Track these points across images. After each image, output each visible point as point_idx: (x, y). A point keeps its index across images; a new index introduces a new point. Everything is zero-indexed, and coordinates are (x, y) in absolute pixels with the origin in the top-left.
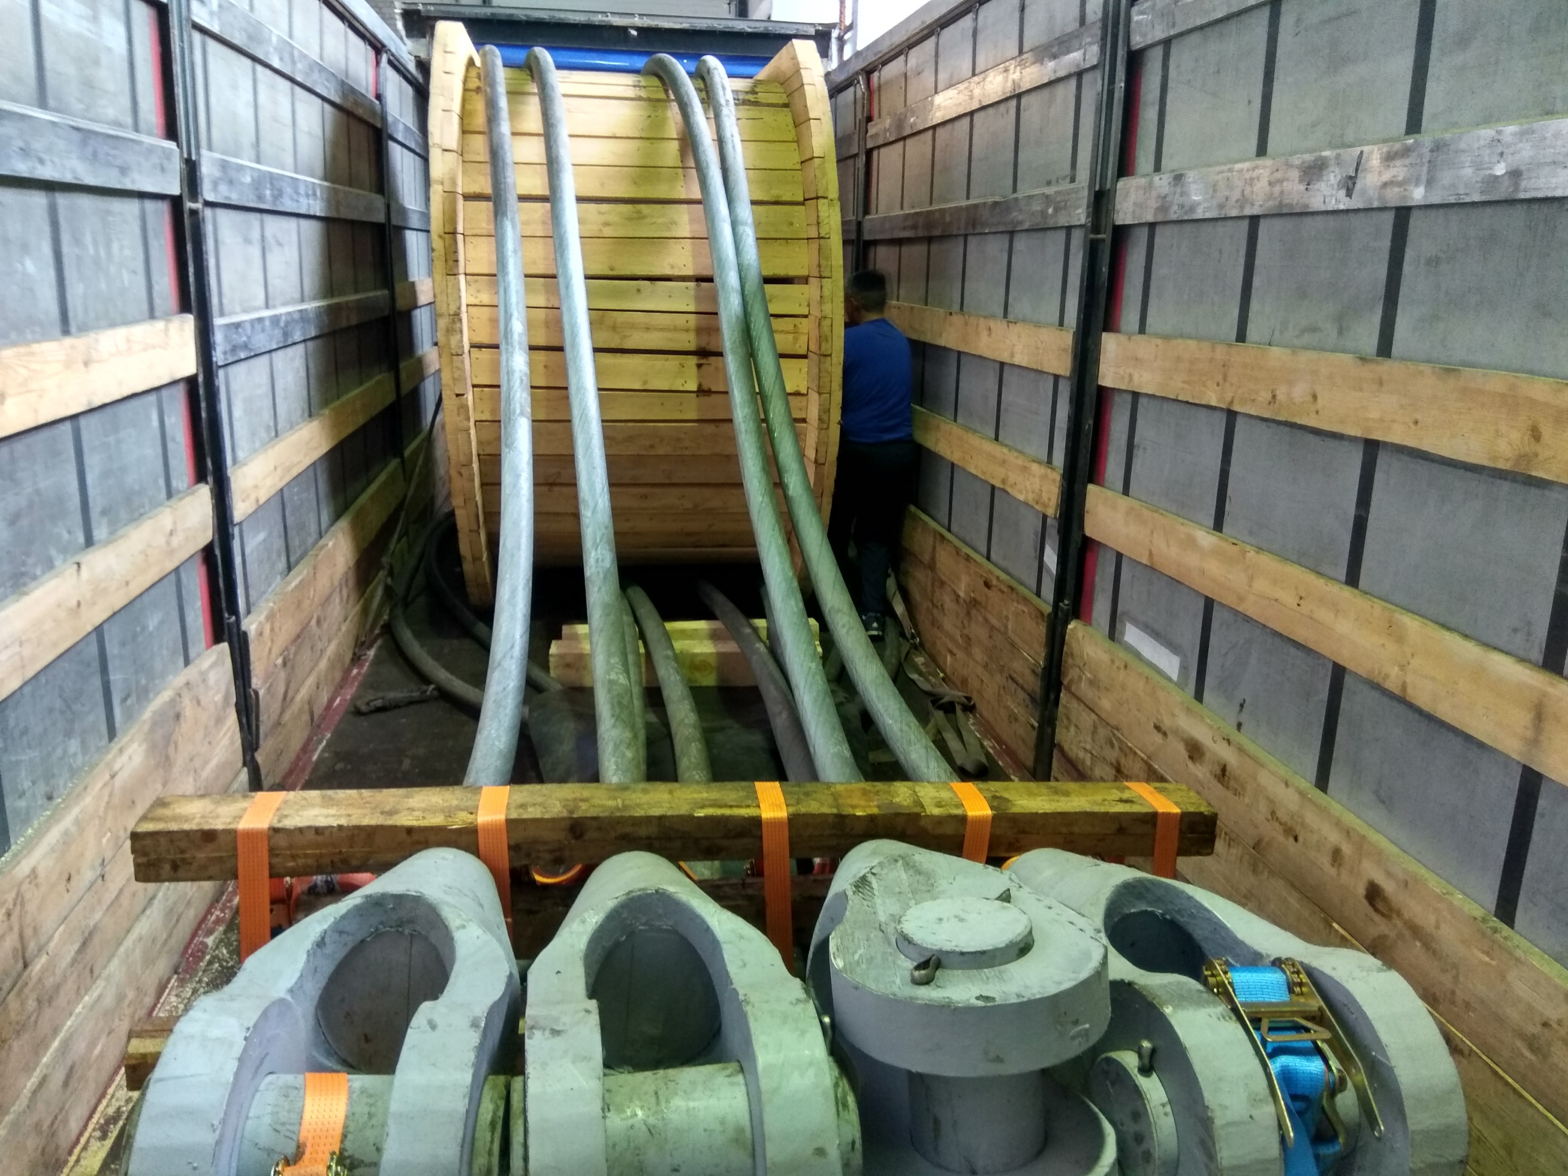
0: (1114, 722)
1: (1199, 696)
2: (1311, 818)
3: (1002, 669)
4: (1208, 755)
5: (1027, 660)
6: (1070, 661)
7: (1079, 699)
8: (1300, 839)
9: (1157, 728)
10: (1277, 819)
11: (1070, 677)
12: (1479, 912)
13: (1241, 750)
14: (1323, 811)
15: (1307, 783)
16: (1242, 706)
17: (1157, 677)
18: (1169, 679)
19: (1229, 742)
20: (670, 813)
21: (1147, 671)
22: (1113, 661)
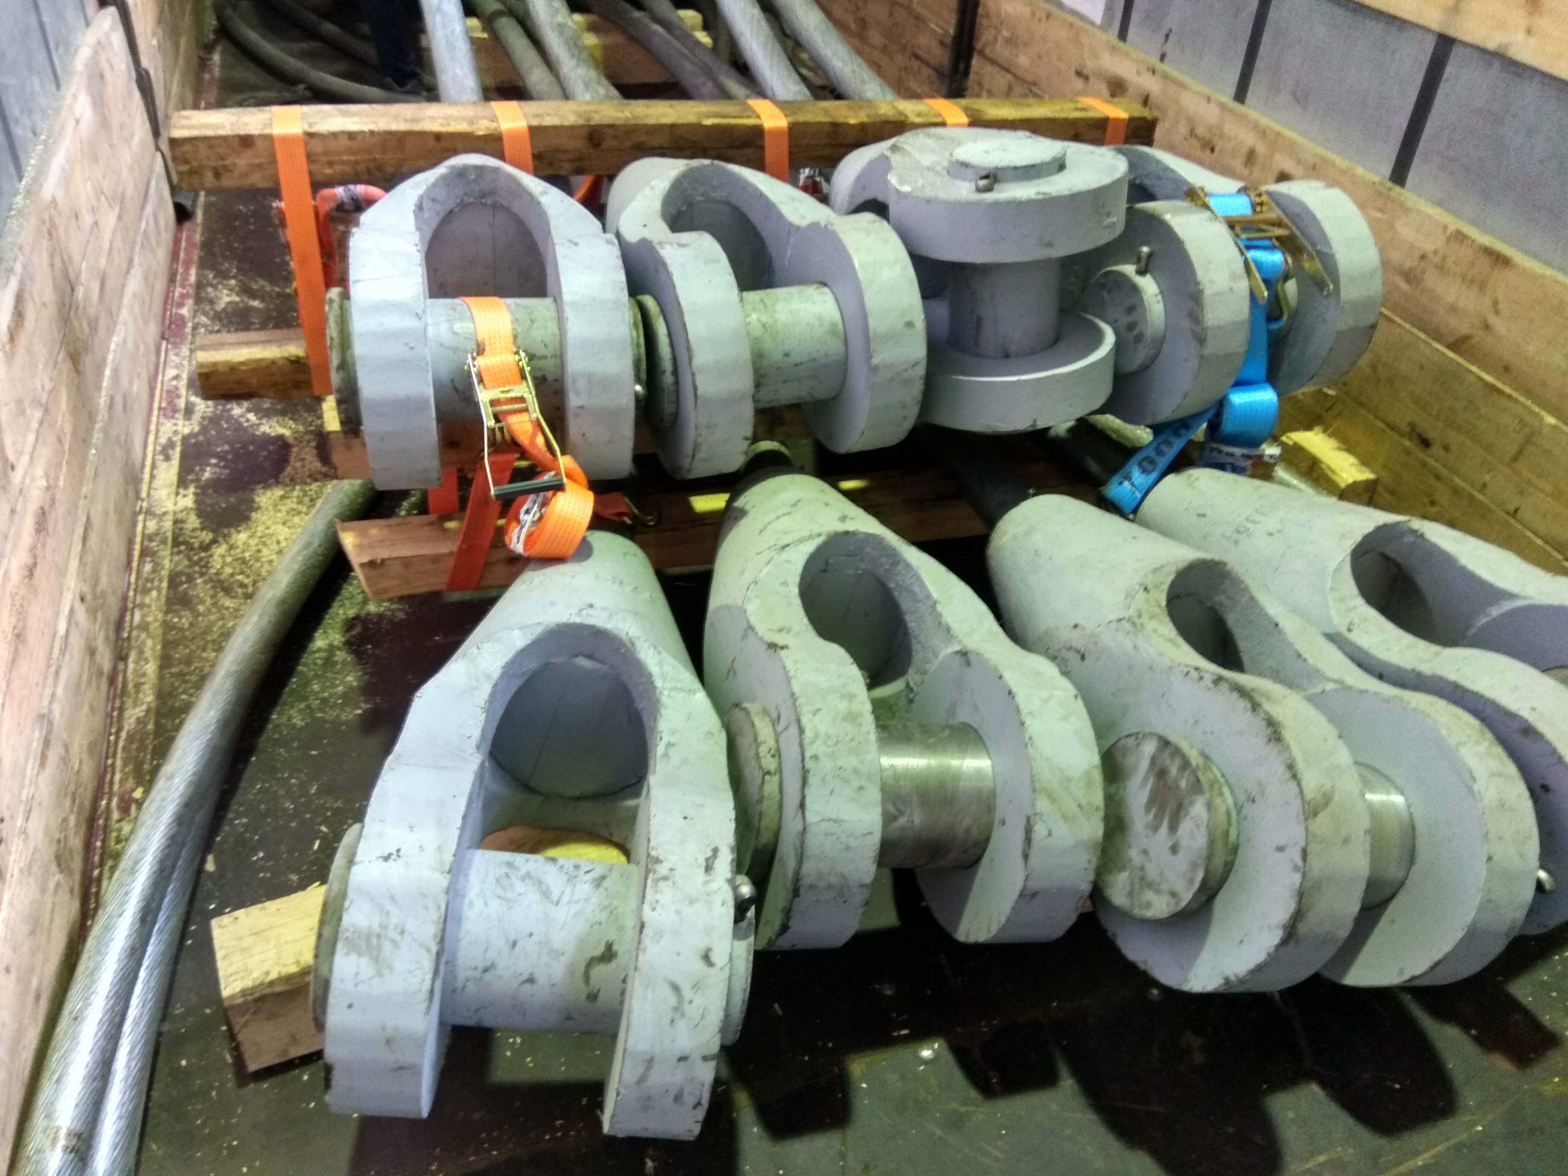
0: (1030, 78)
1: (1123, 35)
2: (1230, 128)
3: (904, 48)
4: (1131, 90)
5: (935, 31)
6: (985, 22)
7: (993, 62)
8: (1217, 149)
9: (1079, 74)
10: (1196, 136)
11: (983, 40)
12: (1376, 178)
13: (1166, 77)
14: (1242, 118)
15: (1227, 98)
16: (1167, 36)
17: (1079, 23)
18: (1092, 23)
19: (1154, 72)
20: (680, 121)
21: (1070, 18)
22: (1033, 14)
